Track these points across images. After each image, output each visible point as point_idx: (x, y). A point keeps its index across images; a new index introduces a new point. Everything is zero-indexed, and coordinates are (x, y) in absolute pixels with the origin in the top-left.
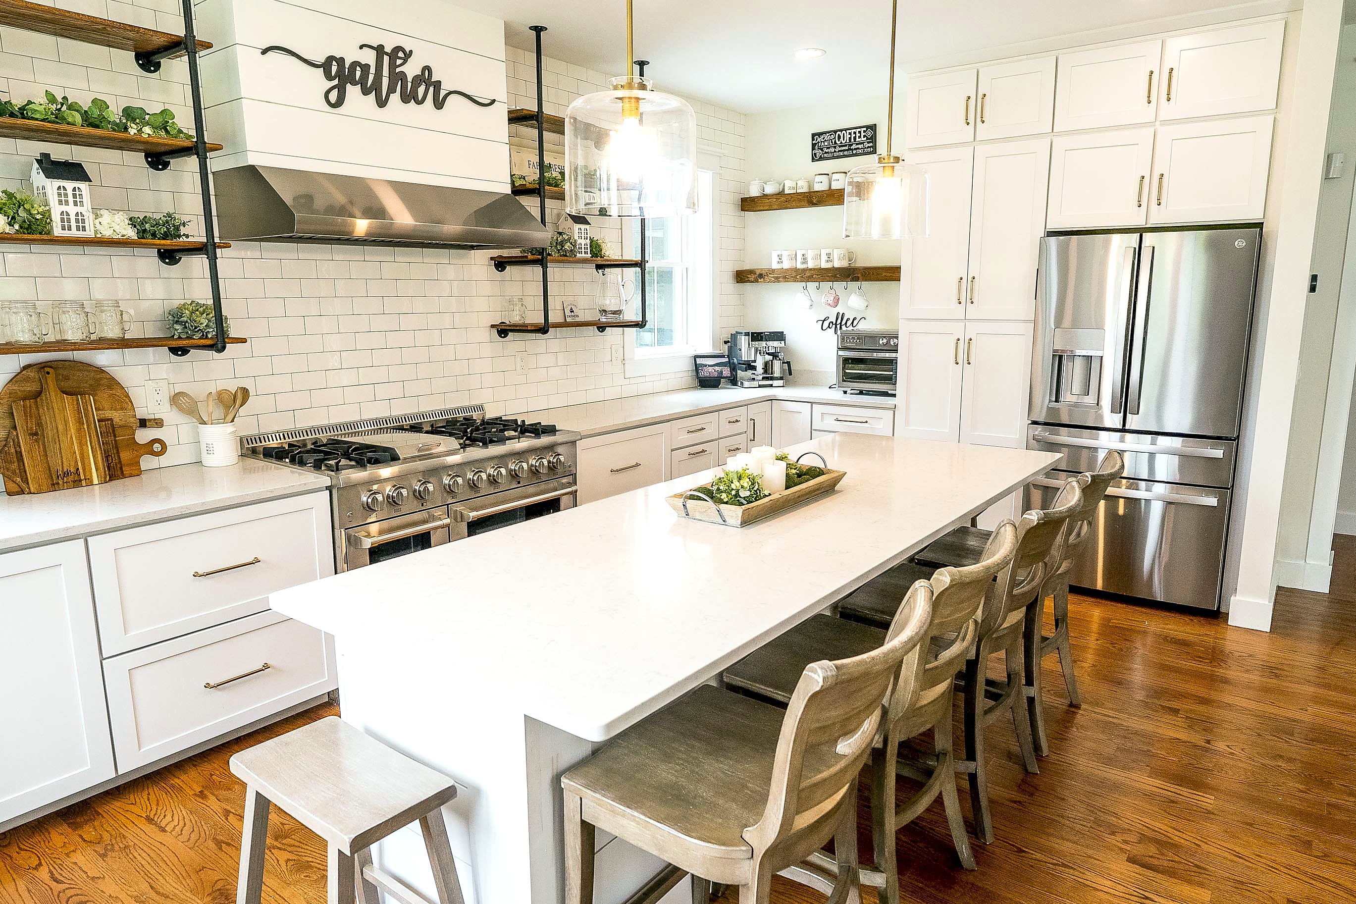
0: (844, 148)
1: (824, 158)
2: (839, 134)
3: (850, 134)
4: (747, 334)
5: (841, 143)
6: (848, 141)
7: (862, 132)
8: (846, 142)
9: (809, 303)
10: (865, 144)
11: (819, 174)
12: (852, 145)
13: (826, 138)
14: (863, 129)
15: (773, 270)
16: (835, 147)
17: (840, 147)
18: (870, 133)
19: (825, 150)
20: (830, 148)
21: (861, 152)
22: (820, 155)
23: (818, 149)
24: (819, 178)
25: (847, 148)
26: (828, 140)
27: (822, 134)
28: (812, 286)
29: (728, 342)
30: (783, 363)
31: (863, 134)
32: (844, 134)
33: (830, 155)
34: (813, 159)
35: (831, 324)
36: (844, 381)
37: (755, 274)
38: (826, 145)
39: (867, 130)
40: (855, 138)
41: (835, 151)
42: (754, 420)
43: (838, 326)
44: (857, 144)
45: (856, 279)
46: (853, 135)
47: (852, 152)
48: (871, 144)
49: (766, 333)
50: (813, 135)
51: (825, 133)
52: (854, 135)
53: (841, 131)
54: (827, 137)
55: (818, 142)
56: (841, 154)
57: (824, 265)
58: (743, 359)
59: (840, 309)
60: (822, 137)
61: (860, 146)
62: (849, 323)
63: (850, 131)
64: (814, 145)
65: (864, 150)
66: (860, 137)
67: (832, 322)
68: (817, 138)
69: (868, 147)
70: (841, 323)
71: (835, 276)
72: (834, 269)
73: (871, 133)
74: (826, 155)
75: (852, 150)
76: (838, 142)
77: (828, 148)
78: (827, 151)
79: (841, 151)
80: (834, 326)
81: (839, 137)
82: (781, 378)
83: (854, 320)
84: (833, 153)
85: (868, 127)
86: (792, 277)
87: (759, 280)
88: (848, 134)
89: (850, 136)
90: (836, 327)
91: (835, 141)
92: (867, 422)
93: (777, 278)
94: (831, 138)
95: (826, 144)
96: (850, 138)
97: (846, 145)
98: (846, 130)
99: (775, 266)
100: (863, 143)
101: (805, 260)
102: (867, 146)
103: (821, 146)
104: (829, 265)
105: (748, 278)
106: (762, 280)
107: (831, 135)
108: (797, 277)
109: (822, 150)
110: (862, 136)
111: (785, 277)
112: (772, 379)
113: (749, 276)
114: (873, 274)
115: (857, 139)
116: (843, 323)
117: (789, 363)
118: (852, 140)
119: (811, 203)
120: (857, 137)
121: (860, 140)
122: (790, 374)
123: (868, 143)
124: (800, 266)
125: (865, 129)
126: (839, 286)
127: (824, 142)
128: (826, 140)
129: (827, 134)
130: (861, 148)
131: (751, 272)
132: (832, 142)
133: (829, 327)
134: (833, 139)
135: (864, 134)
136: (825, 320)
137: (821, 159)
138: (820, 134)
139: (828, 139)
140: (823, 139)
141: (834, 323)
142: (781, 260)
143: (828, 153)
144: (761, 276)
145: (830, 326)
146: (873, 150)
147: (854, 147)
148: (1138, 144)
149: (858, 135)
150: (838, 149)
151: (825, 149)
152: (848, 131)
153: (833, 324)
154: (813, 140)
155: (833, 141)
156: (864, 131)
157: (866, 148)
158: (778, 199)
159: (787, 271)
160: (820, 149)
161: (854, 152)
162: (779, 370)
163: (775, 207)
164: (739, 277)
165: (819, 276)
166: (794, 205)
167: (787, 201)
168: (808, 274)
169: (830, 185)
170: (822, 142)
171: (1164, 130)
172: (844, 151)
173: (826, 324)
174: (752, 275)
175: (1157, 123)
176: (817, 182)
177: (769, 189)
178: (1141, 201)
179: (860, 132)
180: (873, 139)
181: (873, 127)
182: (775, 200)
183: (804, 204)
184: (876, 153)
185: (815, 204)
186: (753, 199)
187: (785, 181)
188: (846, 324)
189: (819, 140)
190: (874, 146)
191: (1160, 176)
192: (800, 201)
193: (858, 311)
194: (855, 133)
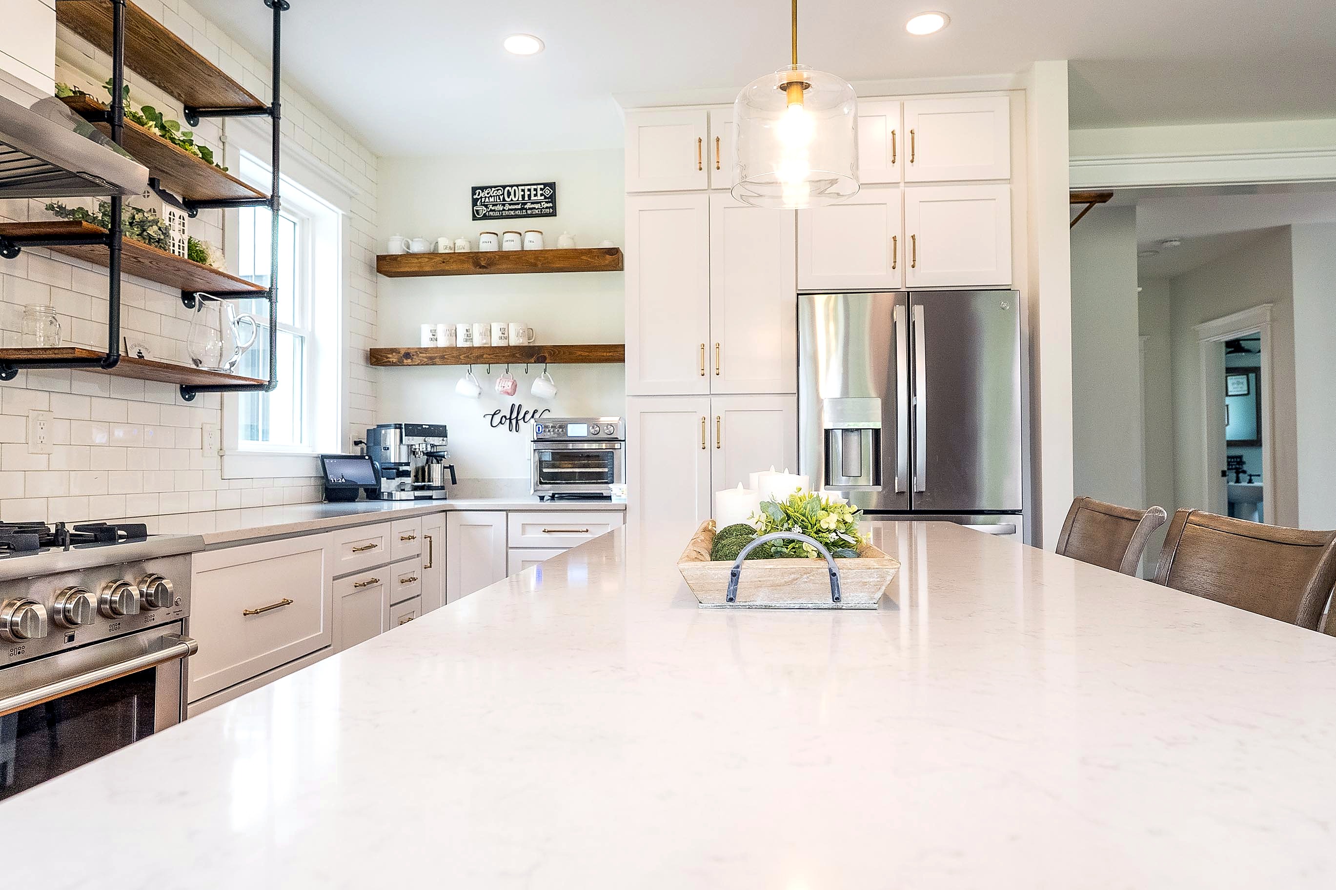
0: (516, 207)
1: (489, 216)
2: (508, 190)
3: (523, 190)
4: (398, 426)
5: (512, 200)
6: (520, 199)
7: (539, 190)
8: (518, 200)
9: (477, 391)
10: (542, 204)
11: (488, 233)
12: (526, 204)
13: (491, 193)
14: (539, 187)
15: (426, 349)
16: (504, 205)
17: (510, 204)
18: (549, 192)
19: (491, 207)
20: (497, 205)
21: (537, 212)
22: (484, 212)
23: (481, 205)
24: (485, 237)
25: (519, 207)
26: (494, 196)
27: (486, 188)
28: (479, 369)
29: (361, 442)
30: (445, 468)
31: (539, 192)
32: (515, 190)
33: (497, 214)
34: (474, 216)
35: (504, 419)
36: (541, 483)
37: (399, 353)
38: (492, 202)
39: (545, 188)
40: (529, 196)
41: (504, 210)
42: (431, 537)
43: (514, 422)
44: (532, 203)
45: (542, 360)
46: (527, 193)
47: (527, 212)
48: (551, 205)
49: (424, 426)
50: (474, 190)
51: (491, 187)
52: (529, 193)
53: (512, 186)
54: (492, 192)
55: (481, 198)
56: (512, 213)
57: (496, 342)
58: (392, 461)
59: (516, 400)
60: (487, 192)
61: (536, 206)
62: (528, 417)
63: (523, 188)
64: (475, 202)
65: (541, 211)
66: (536, 195)
67: (505, 417)
68: (479, 192)
69: (547, 208)
70: (517, 417)
71: (513, 356)
72: (508, 348)
73: (550, 192)
74: (491, 213)
75: (526, 209)
76: (506, 199)
77: (494, 205)
78: (493, 208)
79: (512, 210)
80: (508, 421)
81: (509, 194)
82: (442, 488)
83: (534, 413)
84: (502, 211)
85: (545, 185)
86: (453, 357)
87: (405, 361)
88: (520, 190)
89: (523, 193)
90: (510, 422)
91: (504, 197)
92: (587, 531)
93: (431, 358)
94: (498, 194)
95: (492, 200)
96: (523, 196)
97: (518, 204)
98: (517, 186)
99: (426, 343)
100: (540, 203)
101: (469, 337)
102: (545, 206)
103: (484, 202)
104: (503, 343)
105: (387, 358)
106: (409, 361)
107: (498, 190)
108: (461, 357)
109: (486, 206)
110: (539, 195)
111: (443, 357)
112: (430, 488)
113: (390, 356)
114: (564, 353)
115: (533, 198)
116: (521, 416)
117: (451, 468)
118: (526, 198)
119: (477, 266)
120: (532, 196)
121: (536, 198)
122: (454, 482)
123: (546, 202)
124: (461, 343)
125: (542, 186)
126: (518, 369)
127: (489, 197)
128: (491, 196)
129: (493, 189)
130: (538, 209)
131: (392, 351)
132: (499, 199)
133: (501, 422)
134: (501, 195)
135: (541, 192)
136: (495, 414)
137: (485, 217)
138: (483, 189)
139: (494, 194)
140: (488, 194)
141: (508, 417)
142: (435, 337)
143: (494, 210)
144: (407, 355)
145: (503, 422)
146: (553, 212)
147: (528, 206)
149: (533, 193)
150: (507, 207)
151: (491, 205)
152: (520, 188)
153: (506, 419)
154: (474, 194)
155: (501, 197)
156: (541, 189)
157: (543, 208)
158: (432, 259)
159: (445, 349)
160: (484, 205)
161: (529, 212)
162: (440, 477)
163: (427, 269)
164: (374, 357)
165: (491, 356)
166: (454, 267)
167: (444, 262)
168: (476, 353)
169: (500, 245)
170: (486, 197)
171: (910, 191)
172: (516, 209)
173: (497, 419)
174: (394, 354)
175: (902, 184)
176: (483, 242)
177: (417, 247)
178: (895, 262)
179: (535, 190)
180: (552, 199)
181: (552, 186)
182: (427, 260)
183: (469, 266)
184: (556, 216)
185: (484, 267)
186: (394, 258)
187: (439, 239)
188: (524, 418)
189: (482, 195)
190: (554, 208)
191: (913, 237)
192: (463, 262)
193: (541, 399)
194: (529, 190)
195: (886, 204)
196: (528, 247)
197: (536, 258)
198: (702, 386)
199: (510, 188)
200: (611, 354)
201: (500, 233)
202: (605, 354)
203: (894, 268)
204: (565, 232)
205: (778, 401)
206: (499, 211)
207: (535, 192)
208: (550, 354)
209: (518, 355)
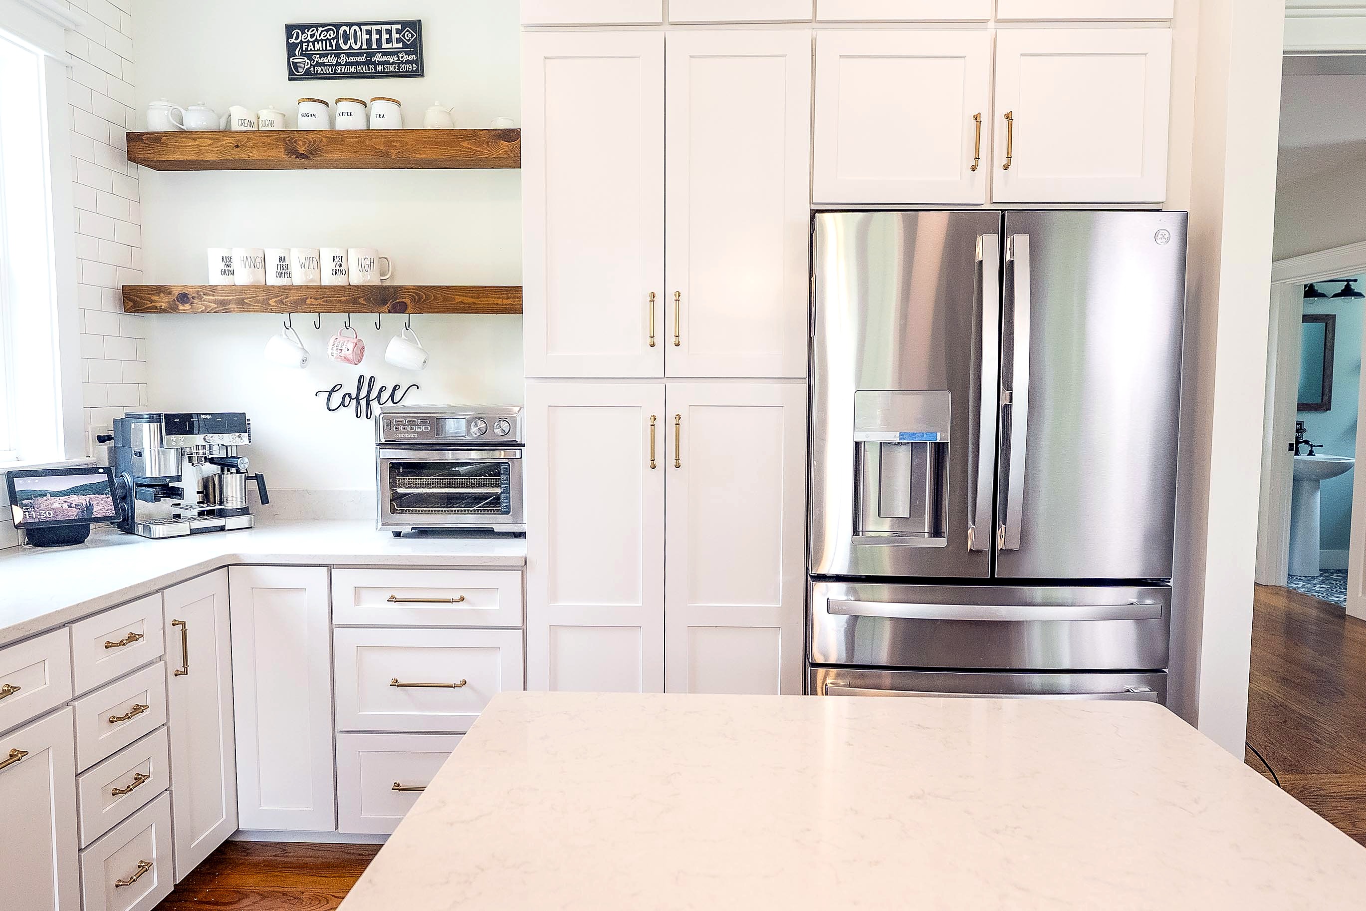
0: (358, 59)
1: (314, 74)
2: (345, 31)
3: (369, 32)
4: (154, 418)
5: (351, 48)
6: (365, 47)
7: (394, 32)
8: (360, 48)
9: (299, 356)
10: (400, 55)
11: (309, 100)
12: (374, 54)
13: (317, 36)
14: (395, 27)
15: (213, 289)
16: (338, 56)
17: (348, 55)
18: (410, 35)
19: (317, 58)
20: (326, 55)
21: (392, 69)
22: (306, 67)
23: (302, 55)
24: (307, 107)
25: (363, 59)
26: (322, 40)
27: (309, 27)
28: (303, 321)
29: (109, 438)
30: (247, 478)
31: (395, 36)
32: (355, 31)
33: (328, 70)
34: (291, 73)
35: (347, 399)
36: (394, 511)
37: (170, 293)
38: (318, 50)
39: (403, 29)
40: (379, 41)
41: (338, 64)
42: (184, 624)
43: (363, 403)
44: (385, 54)
45: (400, 308)
46: (375, 36)
47: (375, 68)
48: (413, 57)
49: (203, 417)
50: (290, 29)
51: (317, 26)
52: (378, 36)
53: (350, 25)
54: (319, 33)
55: (301, 43)
56: (352, 69)
57: (329, 279)
58: (148, 475)
59: (365, 369)
60: (309, 33)
61: (391, 59)
62: (385, 396)
63: (368, 27)
64: (291, 49)
65: (399, 68)
66: (389, 41)
67: (350, 395)
68: (298, 33)
69: (408, 62)
70: (368, 396)
71: (355, 301)
72: (350, 288)
73: (413, 36)
74: (318, 69)
75: (374, 63)
76: (342, 45)
77: (321, 56)
78: (321, 61)
79: (351, 64)
80: (354, 401)
81: (346, 37)
82: (244, 511)
83: (394, 389)
84: (336, 66)
85: (405, 24)
86: (258, 301)
87: (181, 307)
88: (364, 32)
89: (368, 37)
90: (358, 403)
91: (338, 41)
92: (462, 599)
93: (223, 303)
94: (328, 37)
95: (318, 46)
96: (369, 42)
97: (361, 54)
98: (359, 25)
99: (216, 279)
100: (396, 53)
101: (283, 268)
102: (405, 60)
103: (306, 49)
104: (339, 281)
105: (151, 301)
106: (187, 306)
107: (327, 31)
108: (271, 302)
109: (310, 57)
110: (394, 41)
111: (241, 303)
112: (221, 514)
113: (155, 298)
114: (435, 298)
115: (385, 45)
116: (374, 394)
117: (259, 479)
118: (374, 46)
119: (293, 154)
120: (384, 41)
121: (389, 46)
122: (265, 500)
123: (407, 53)
124: (272, 279)
125: (399, 27)
126: (364, 322)
127: (313, 43)
128: (316, 40)
129: (320, 29)
130: (393, 63)
131: (160, 290)
132: (331, 45)
133: (343, 403)
134: (333, 39)
135: (398, 36)
136: (333, 391)
137: (309, 75)
138: (303, 28)
139: (322, 37)
140: (312, 36)
141: (354, 395)
142: (230, 269)
143: (323, 64)
144: (184, 298)
145: (346, 403)
146: (417, 69)
147: (378, 58)
148: (964, 57)
149: (385, 36)
150: (344, 59)
151: (318, 56)
152: (364, 28)
153: (351, 399)
154: (289, 36)
155: (334, 44)
156: (398, 31)
157: (403, 63)
158: (218, 140)
159: (244, 289)
160: (305, 55)
161: (380, 68)
162: (239, 495)
163: (210, 157)
164: (130, 300)
165: (320, 301)
166: (254, 154)
167: (237, 146)
168: (294, 296)
169: (332, 121)
170: (308, 42)
171: (1006, 36)
172: (357, 64)
173: (336, 399)
174: (162, 295)
175: (991, 24)
176: (303, 115)
177: (194, 121)
178: (977, 159)
179: (389, 32)
180: (415, 47)
181: (415, 26)
182: (210, 142)
183: (279, 154)
184: (422, 76)
185: (304, 156)
186: (156, 138)
187: (231, 109)
188: (379, 397)
189: (302, 37)
190: (420, 62)
191: (1009, 117)
192: (266, 145)
193: (403, 370)
194: (379, 32)
196: (376, 124)
197: (389, 144)
198: (651, 364)
199: (347, 29)
200: (509, 301)
201: (331, 102)
202: (500, 301)
203: (974, 169)
204: (436, 103)
205: (774, 392)
206: (331, 65)
207: (388, 36)
208: (413, 300)
209: (361, 301)
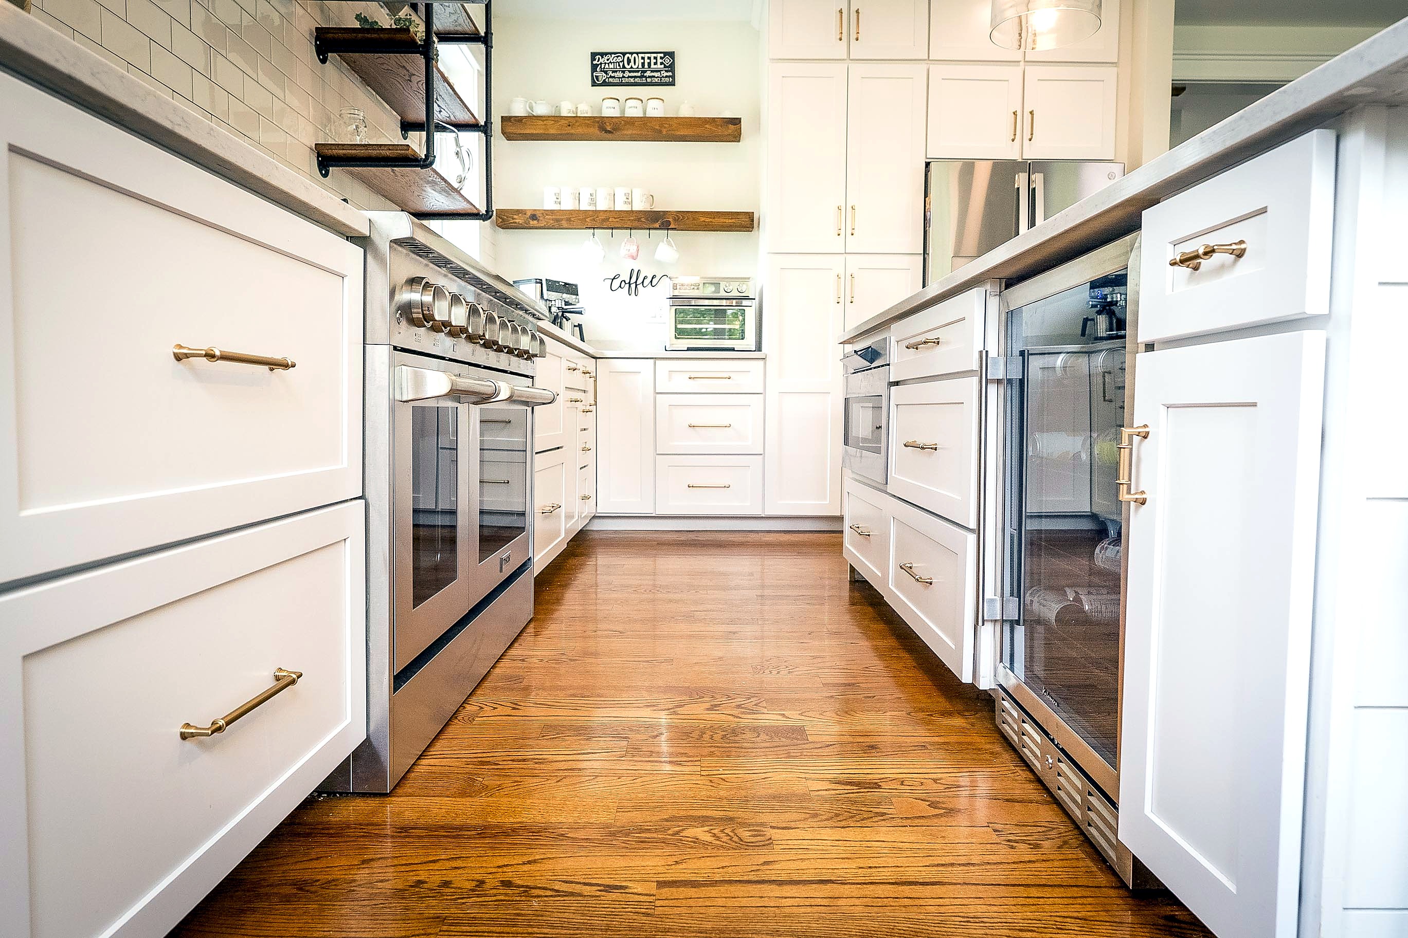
0: (636, 74)
1: (608, 83)
2: (628, 58)
3: (643, 58)
4: (539, 281)
5: (632, 67)
6: (640, 67)
7: (659, 58)
8: (638, 68)
10: (662, 72)
11: (608, 98)
12: (646, 72)
13: (611, 60)
14: (659, 55)
15: (551, 211)
16: (623, 72)
17: (630, 72)
18: (668, 61)
19: (610, 73)
20: (616, 71)
21: (657, 81)
22: (604, 78)
23: (601, 71)
24: (607, 103)
25: (639, 74)
26: (614, 62)
27: (606, 54)
28: (604, 234)
30: (575, 326)
31: (659, 61)
32: (635, 58)
33: (617, 81)
34: (593, 82)
35: (623, 283)
36: (676, 338)
37: (525, 214)
38: (612, 68)
39: (665, 56)
40: (649, 64)
41: (623, 77)
43: (633, 286)
44: (652, 71)
45: (666, 226)
46: (647, 61)
47: (646, 80)
48: (670, 74)
49: (561, 283)
50: (594, 55)
51: (611, 54)
52: (649, 61)
53: (632, 53)
54: (612, 58)
55: (601, 64)
56: (632, 80)
57: (620, 206)
59: (635, 265)
60: (606, 58)
61: (656, 74)
62: (647, 282)
63: (643, 55)
64: (594, 68)
65: (661, 80)
66: (655, 64)
67: (625, 281)
68: (599, 58)
69: (666, 77)
70: (636, 282)
71: (638, 220)
72: (632, 212)
73: (670, 61)
74: (611, 80)
75: (646, 77)
76: (626, 65)
77: (613, 72)
78: (613, 75)
79: (631, 77)
80: (628, 285)
81: (629, 61)
83: (653, 277)
84: (622, 78)
85: (665, 54)
86: (579, 219)
87: (531, 223)
88: (640, 58)
89: (643, 61)
90: (630, 286)
91: (624, 64)
93: (557, 221)
94: (618, 60)
95: (611, 66)
96: (643, 64)
97: (638, 71)
98: (637, 53)
99: (550, 205)
100: (659, 71)
101: (593, 200)
102: (664, 75)
103: (604, 68)
104: (627, 208)
105: (514, 220)
106: (535, 222)
107: (617, 57)
108: (587, 220)
109: (606, 72)
110: (659, 63)
111: (569, 220)
113: (515, 217)
114: (688, 219)
115: (653, 66)
116: (639, 281)
118: (646, 66)
119: (603, 130)
120: (652, 64)
121: (656, 66)
123: (666, 71)
124: (585, 206)
125: (662, 55)
127: (608, 64)
128: (610, 62)
129: (613, 56)
130: (658, 77)
131: (518, 212)
132: (619, 65)
133: (620, 286)
134: (621, 61)
135: (661, 61)
136: (614, 278)
137: (605, 84)
138: (603, 54)
139: (614, 61)
140: (608, 60)
141: (627, 281)
142: (559, 200)
143: (614, 77)
144: (534, 217)
145: (622, 286)
146: (671, 81)
147: (648, 74)
149: (653, 61)
150: (627, 74)
152: (640, 55)
153: (626, 283)
154: (593, 59)
155: (621, 64)
156: (661, 58)
157: (663, 77)
158: (558, 121)
159: (571, 212)
160: (603, 71)
161: (649, 80)
163: (552, 131)
164: (501, 218)
165: (618, 220)
166: (580, 130)
167: (569, 125)
168: (602, 217)
169: (623, 111)
170: (605, 63)
171: (1030, 69)
172: (635, 77)
173: (616, 283)
174: (520, 215)
175: (1022, 63)
176: (607, 108)
177: (541, 110)
178: (1015, 135)
179: (655, 58)
180: (671, 68)
181: (671, 55)
182: (553, 122)
183: (595, 131)
184: (674, 85)
185: (610, 132)
186: (519, 120)
187: (562, 103)
188: (643, 282)
189: (601, 60)
190: (673, 77)
191: (1031, 113)
192: (588, 126)
193: (659, 263)
194: (649, 58)
195: (1008, 81)
196: (651, 113)
197: (661, 126)
198: (837, 245)
199: (630, 56)
200: (733, 220)
201: (622, 100)
202: (727, 221)
203: (1013, 140)
204: (686, 102)
205: (906, 261)
206: (619, 78)
207: (655, 61)
208: (675, 220)
209: (643, 220)
